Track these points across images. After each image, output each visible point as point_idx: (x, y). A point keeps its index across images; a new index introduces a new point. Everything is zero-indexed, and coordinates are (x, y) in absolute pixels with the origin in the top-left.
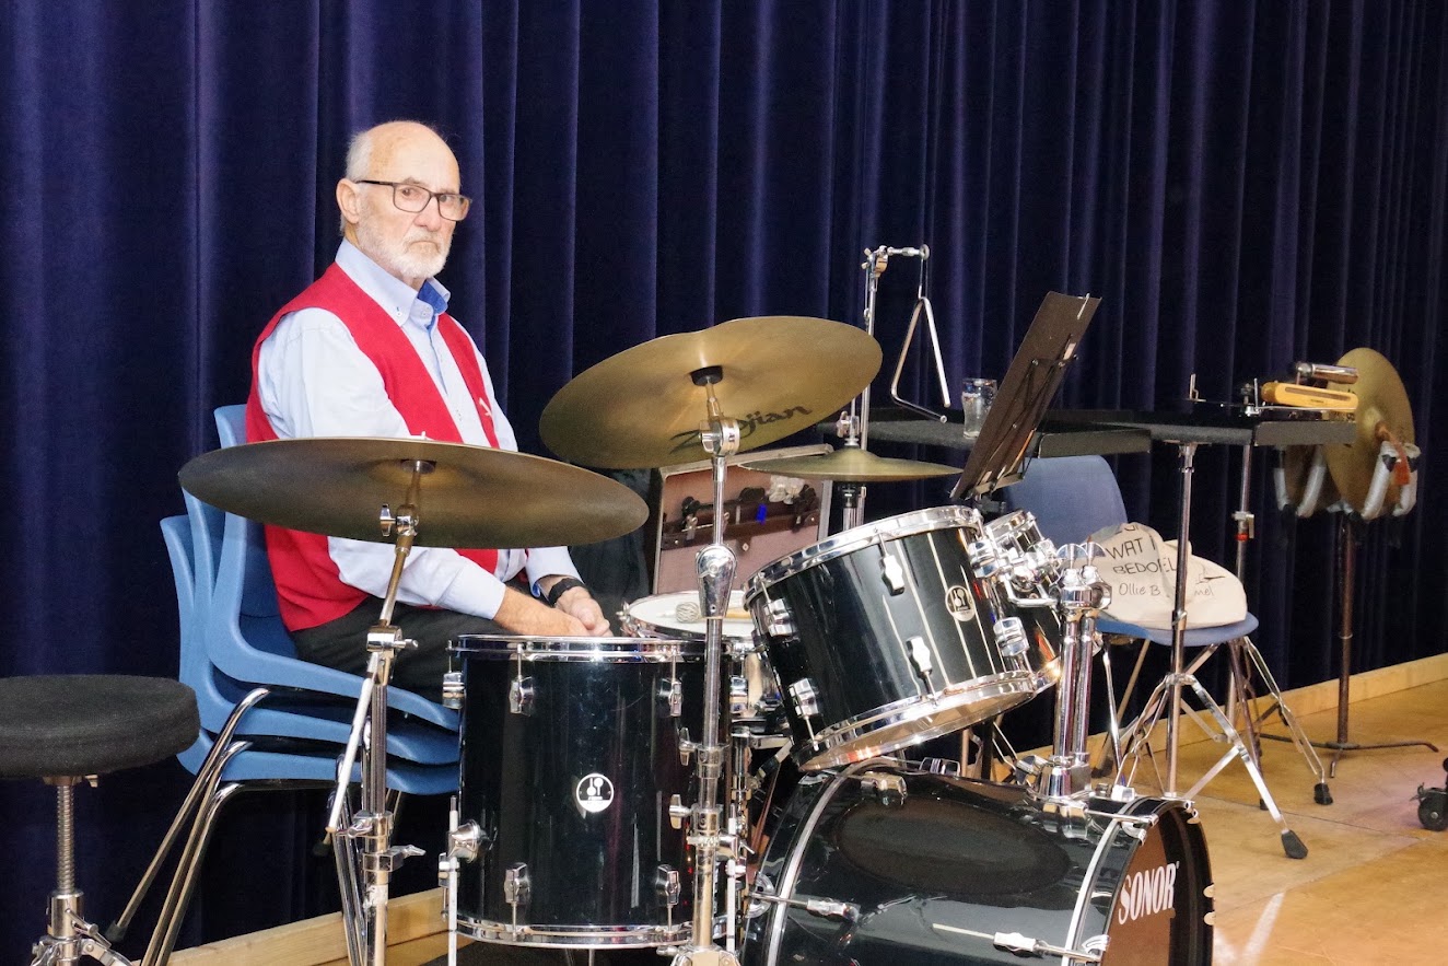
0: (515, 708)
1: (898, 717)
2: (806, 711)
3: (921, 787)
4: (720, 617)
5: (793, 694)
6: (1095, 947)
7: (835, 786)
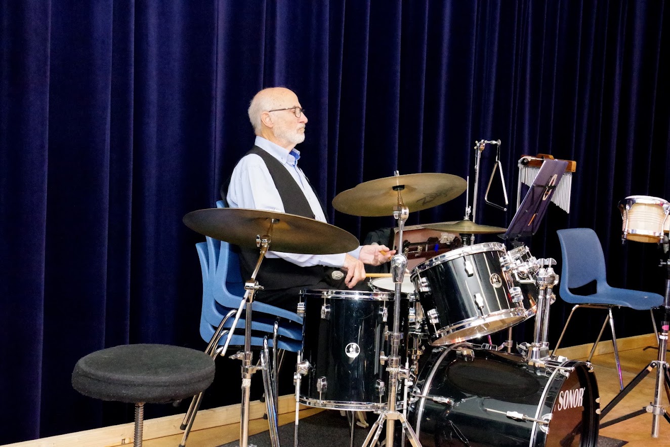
0: (323, 316)
1: (469, 324)
2: (434, 321)
3: (480, 355)
4: (400, 283)
5: (428, 315)
6: (547, 418)
7: (446, 353)
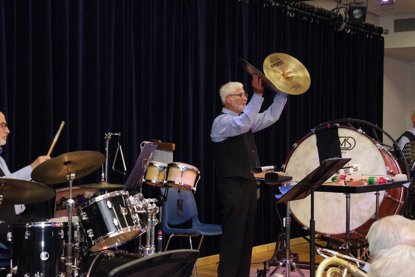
0: (26, 238)
1: (110, 236)
2: (91, 236)
3: (118, 255)
4: (71, 215)
5: (88, 232)
7: (98, 256)
